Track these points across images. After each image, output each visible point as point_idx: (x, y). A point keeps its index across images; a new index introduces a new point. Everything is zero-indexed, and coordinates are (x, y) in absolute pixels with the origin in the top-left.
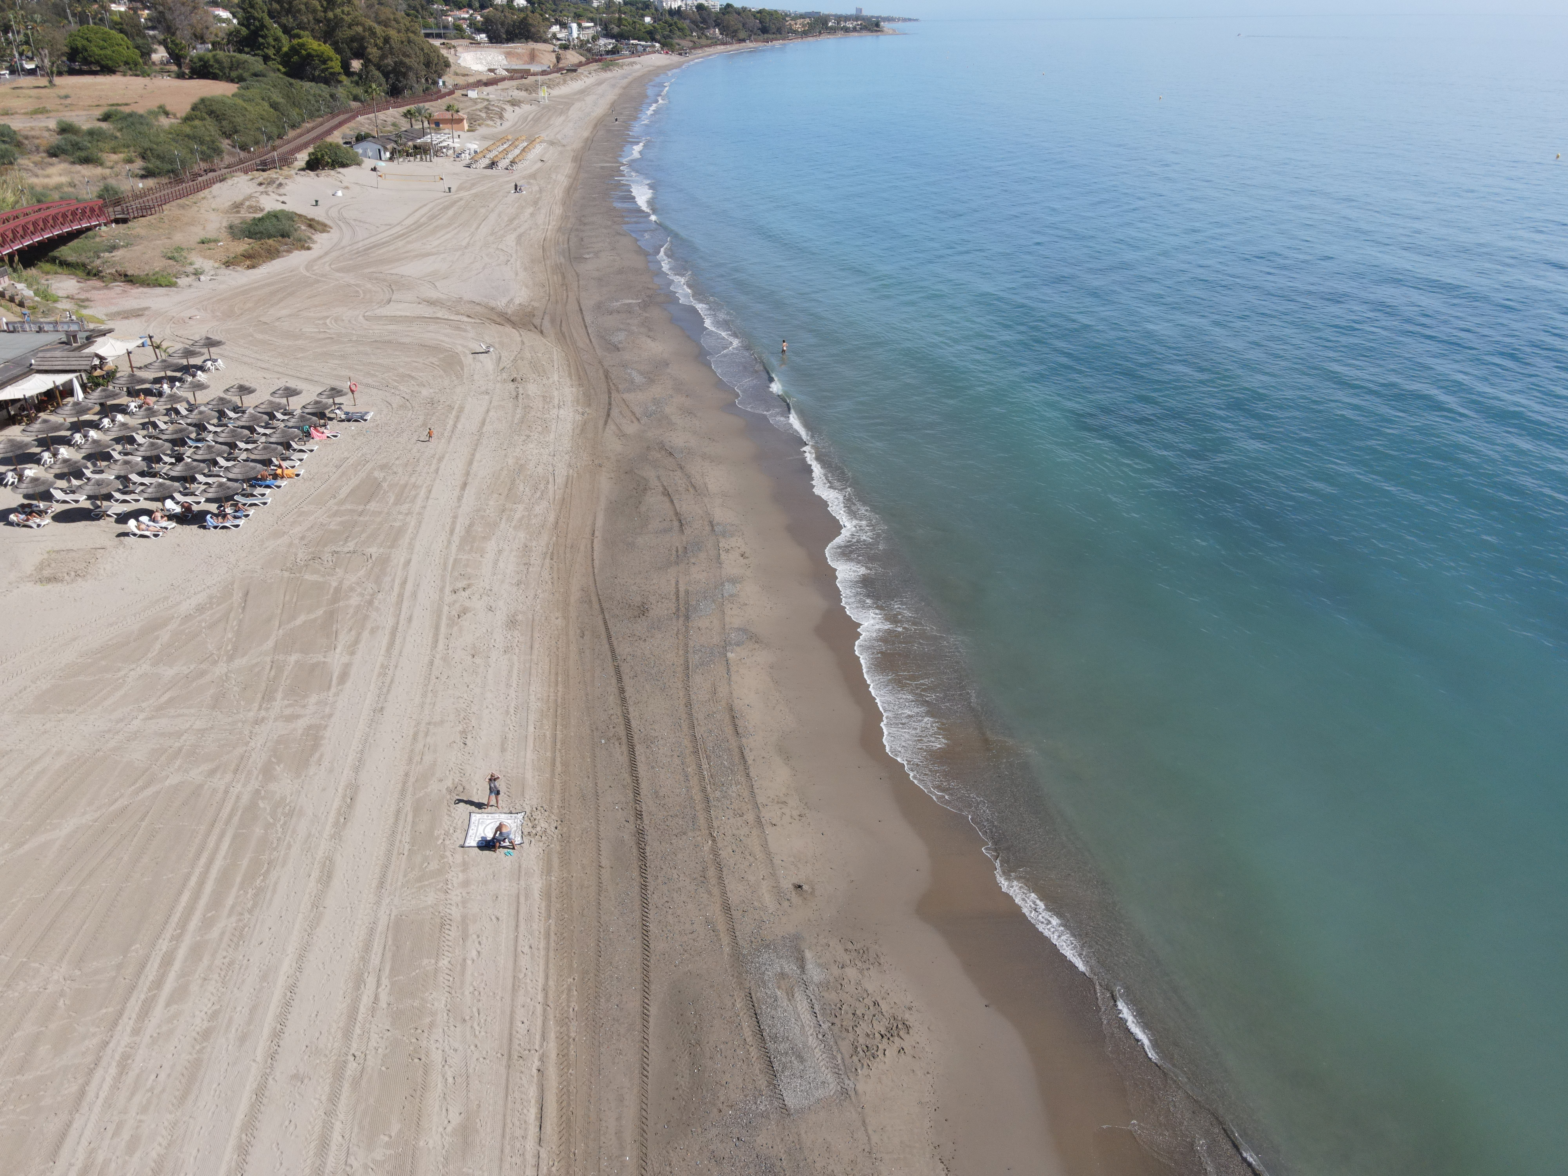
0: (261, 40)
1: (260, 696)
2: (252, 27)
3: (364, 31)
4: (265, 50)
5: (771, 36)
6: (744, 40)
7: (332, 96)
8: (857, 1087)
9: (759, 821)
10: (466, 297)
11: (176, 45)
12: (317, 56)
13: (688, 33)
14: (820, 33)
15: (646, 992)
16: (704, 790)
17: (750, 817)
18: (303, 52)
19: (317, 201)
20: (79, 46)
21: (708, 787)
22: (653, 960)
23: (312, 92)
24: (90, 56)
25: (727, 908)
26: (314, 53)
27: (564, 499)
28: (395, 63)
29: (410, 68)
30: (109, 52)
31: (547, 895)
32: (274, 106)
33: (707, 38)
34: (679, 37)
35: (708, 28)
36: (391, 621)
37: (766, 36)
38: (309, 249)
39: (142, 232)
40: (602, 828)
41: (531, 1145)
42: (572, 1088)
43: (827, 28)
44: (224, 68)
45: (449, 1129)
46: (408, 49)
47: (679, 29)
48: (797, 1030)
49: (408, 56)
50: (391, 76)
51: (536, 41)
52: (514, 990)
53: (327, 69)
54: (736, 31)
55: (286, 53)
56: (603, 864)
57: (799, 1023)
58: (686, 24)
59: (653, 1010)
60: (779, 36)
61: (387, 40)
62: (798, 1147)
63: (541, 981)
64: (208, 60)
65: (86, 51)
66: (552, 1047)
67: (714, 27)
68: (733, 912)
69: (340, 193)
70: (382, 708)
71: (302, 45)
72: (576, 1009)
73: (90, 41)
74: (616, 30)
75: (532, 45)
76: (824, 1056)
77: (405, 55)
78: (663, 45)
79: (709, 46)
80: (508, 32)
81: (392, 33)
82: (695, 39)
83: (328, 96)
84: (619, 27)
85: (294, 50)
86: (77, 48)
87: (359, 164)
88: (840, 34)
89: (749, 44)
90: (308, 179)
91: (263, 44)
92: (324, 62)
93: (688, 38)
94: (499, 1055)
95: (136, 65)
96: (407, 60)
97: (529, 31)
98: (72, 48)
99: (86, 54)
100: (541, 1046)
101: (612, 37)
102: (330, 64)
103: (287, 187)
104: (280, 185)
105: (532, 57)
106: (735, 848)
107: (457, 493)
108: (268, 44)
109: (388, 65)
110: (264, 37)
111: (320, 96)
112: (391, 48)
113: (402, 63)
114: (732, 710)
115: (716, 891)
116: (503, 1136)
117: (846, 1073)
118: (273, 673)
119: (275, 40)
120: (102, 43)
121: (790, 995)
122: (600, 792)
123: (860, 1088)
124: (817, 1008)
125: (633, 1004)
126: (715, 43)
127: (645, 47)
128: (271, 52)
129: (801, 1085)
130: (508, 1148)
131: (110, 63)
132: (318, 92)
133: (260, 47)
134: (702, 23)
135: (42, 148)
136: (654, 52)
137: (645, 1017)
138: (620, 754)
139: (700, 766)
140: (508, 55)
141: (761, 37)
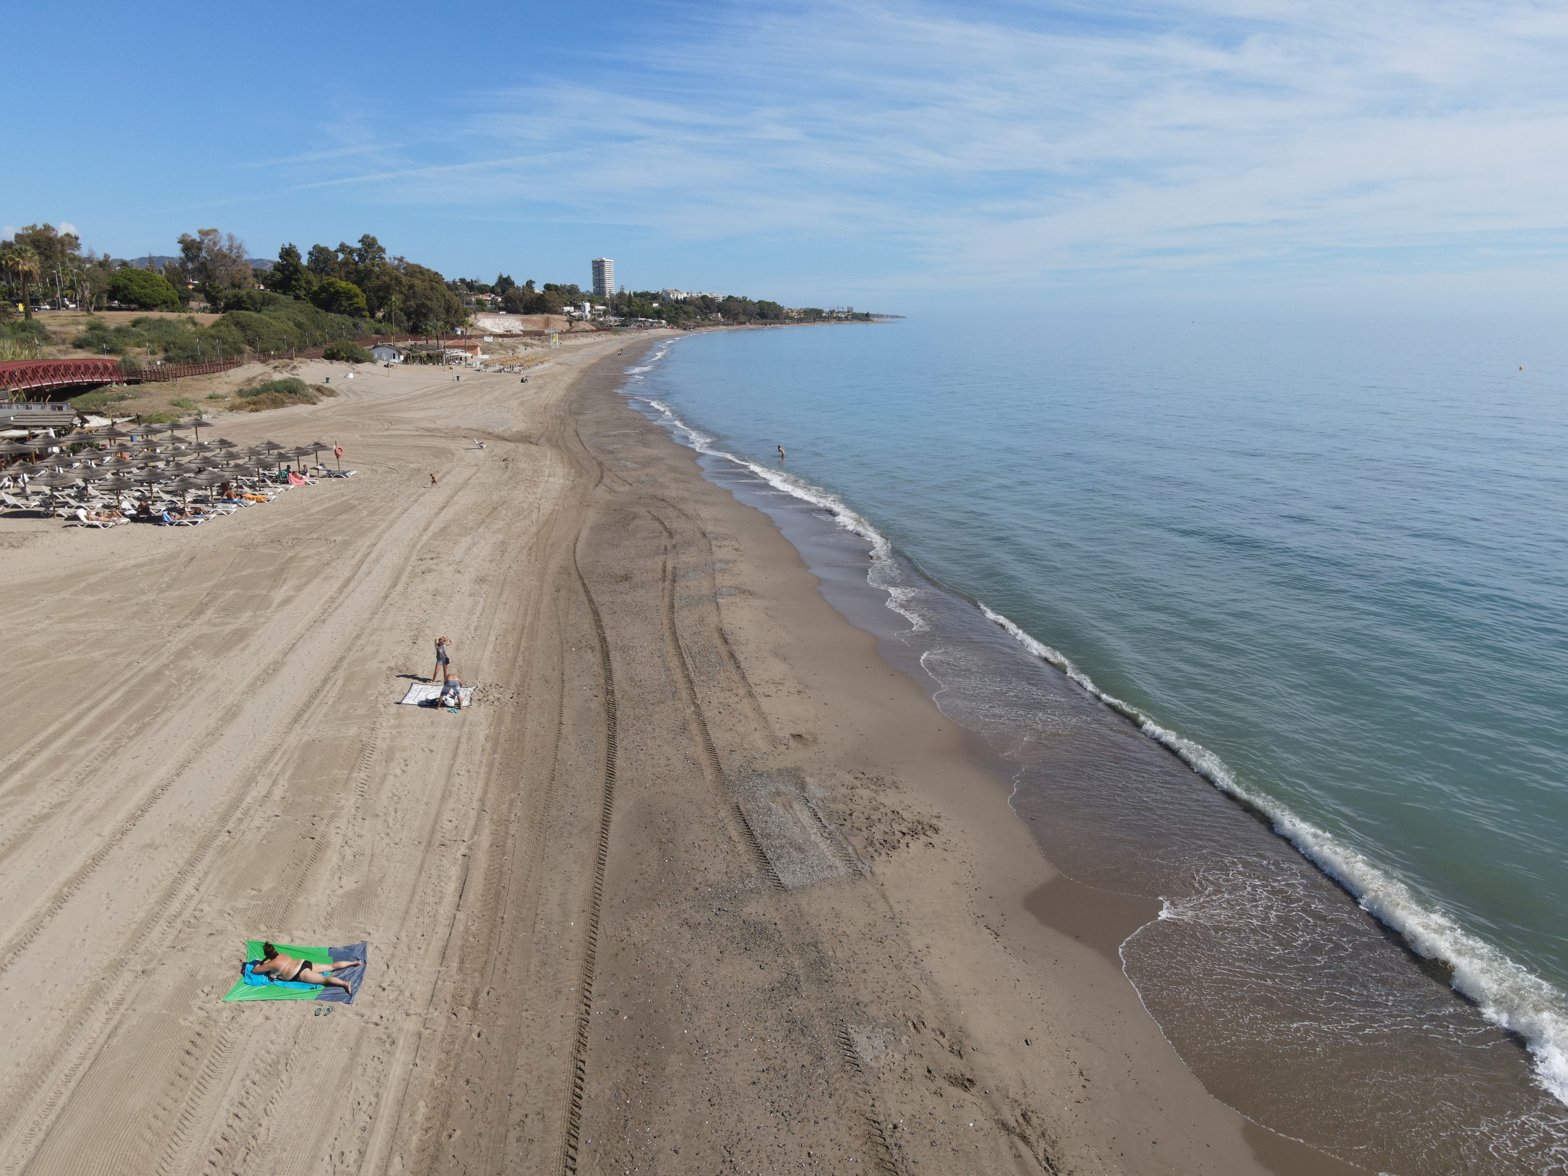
0: (293, 282)
1: (188, 612)
2: (287, 272)
3: (391, 280)
4: (297, 291)
5: (769, 321)
6: (744, 323)
7: (355, 325)
8: (873, 870)
9: (750, 694)
10: (463, 427)
11: (214, 288)
12: (344, 293)
13: (693, 315)
14: (814, 320)
15: (608, 806)
16: (688, 676)
17: (742, 692)
18: (331, 289)
19: (328, 379)
20: (121, 284)
21: (693, 674)
22: (618, 784)
23: (336, 321)
24: (131, 294)
25: (711, 750)
26: (342, 290)
27: (548, 521)
28: (418, 305)
29: (431, 310)
30: (149, 291)
31: (494, 740)
32: (299, 325)
33: (710, 320)
34: (684, 319)
35: (711, 313)
36: (347, 574)
37: (764, 321)
38: (314, 404)
39: (153, 391)
40: (565, 700)
41: (445, 910)
42: (505, 869)
43: (821, 317)
44: (256, 303)
45: (340, 892)
46: (431, 293)
47: (684, 312)
48: (797, 830)
49: (430, 300)
50: (413, 316)
51: (552, 314)
52: (444, 798)
53: (352, 305)
54: (736, 314)
55: (316, 291)
56: (564, 721)
57: (799, 825)
58: (691, 309)
59: (616, 817)
60: (776, 321)
61: (411, 287)
62: (798, 915)
63: (478, 794)
64: (242, 296)
65: (127, 289)
66: (485, 840)
67: (718, 312)
68: (717, 751)
69: (351, 376)
70: (325, 620)
71: (331, 284)
72: (518, 814)
73: (132, 281)
74: (626, 309)
75: (546, 315)
76: (830, 848)
77: (427, 298)
78: (669, 323)
79: (713, 326)
80: (525, 307)
81: (417, 282)
82: (700, 321)
83: (351, 325)
84: (629, 307)
85: (323, 289)
86: (119, 287)
87: (373, 361)
88: (833, 322)
89: (748, 326)
90: (322, 365)
91: (295, 286)
92: (350, 298)
93: (693, 320)
94: (416, 842)
95: (173, 304)
96: (428, 303)
97: (545, 306)
98: (113, 287)
99: (126, 292)
100: (471, 838)
101: (622, 315)
102: (356, 300)
103: (300, 370)
104: (295, 367)
105: (547, 324)
106: (721, 710)
107: (436, 510)
108: (300, 286)
109: (411, 306)
110: (296, 280)
111: (343, 324)
112: (415, 293)
113: (423, 305)
114: (721, 630)
115: (699, 739)
116: (411, 901)
117: (859, 859)
118: (207, 599)
119: (307, 283)
120: (143, 283)
121: (788, 806)
122: (566, 678)
123: (878, 870)
124: (820, 815)
125: (592, 811)
126: (717, 323)
127: (652, 324)
128: (302, 293)
129: (801, 868)
130: (414, 911)
131: (149, 301)
132: (342, 320)
133: (292, 289)
134: (705, 308)
135: (68, 341)
136: (661, 327)
137: (605, 822)
138: (593, 658)
139: (684, 664)
140: (524, 322)
141: (760, 321)
